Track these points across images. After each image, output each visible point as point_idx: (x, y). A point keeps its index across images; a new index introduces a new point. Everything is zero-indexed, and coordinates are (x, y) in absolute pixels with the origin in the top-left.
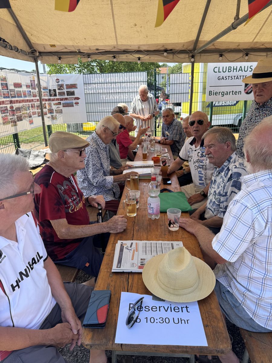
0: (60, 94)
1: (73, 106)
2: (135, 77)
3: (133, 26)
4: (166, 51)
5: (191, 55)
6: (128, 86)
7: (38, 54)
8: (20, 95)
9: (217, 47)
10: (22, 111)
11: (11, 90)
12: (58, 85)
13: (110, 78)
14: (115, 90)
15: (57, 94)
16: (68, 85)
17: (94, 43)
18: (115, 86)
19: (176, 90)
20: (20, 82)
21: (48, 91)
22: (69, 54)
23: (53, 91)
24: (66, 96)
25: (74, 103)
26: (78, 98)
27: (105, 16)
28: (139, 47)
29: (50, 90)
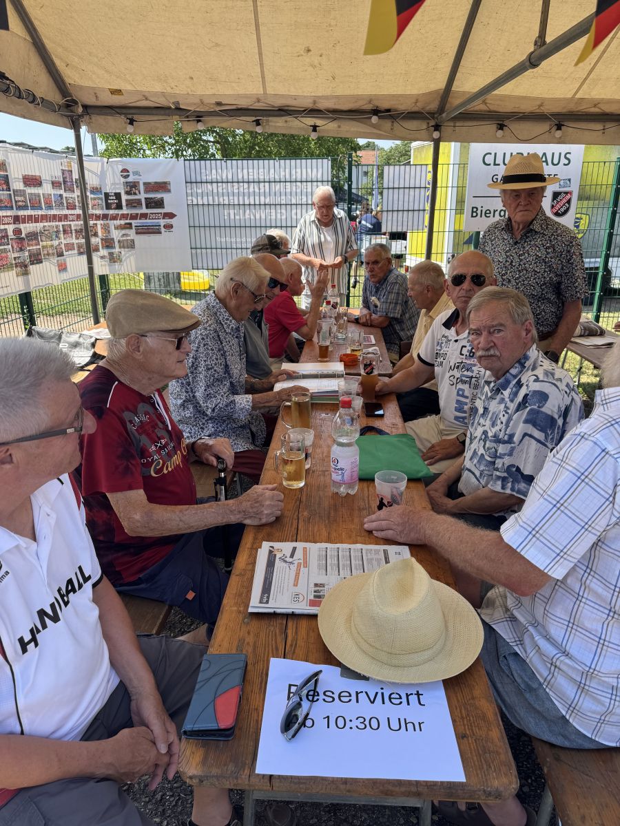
0: (130, 204)
1: (160, 233)
2: (304, 171)
3: (302, 52)
4: (376, 112)
5: (432, 123)
6: (288, 190)
7: (80, 110)
8: (38, 205)
9: (492, 108)
10: (42, 241)
11: (17, 191)
12: (127, 183)
13: (245, 171)
14: (257, 198)
15: (124, 203)
16: (149, 183)
17: (212, 88)
18: (257, 190)
19: (396, 202)
20: (37, 174)
21: (103, 196)
22: (154, 112)
23: (114, 198)
24: (144, 210)
25: (162, 225)
26: (171, 216)
27: (239, 28)
28: (315, 102)
29: (107, 195)
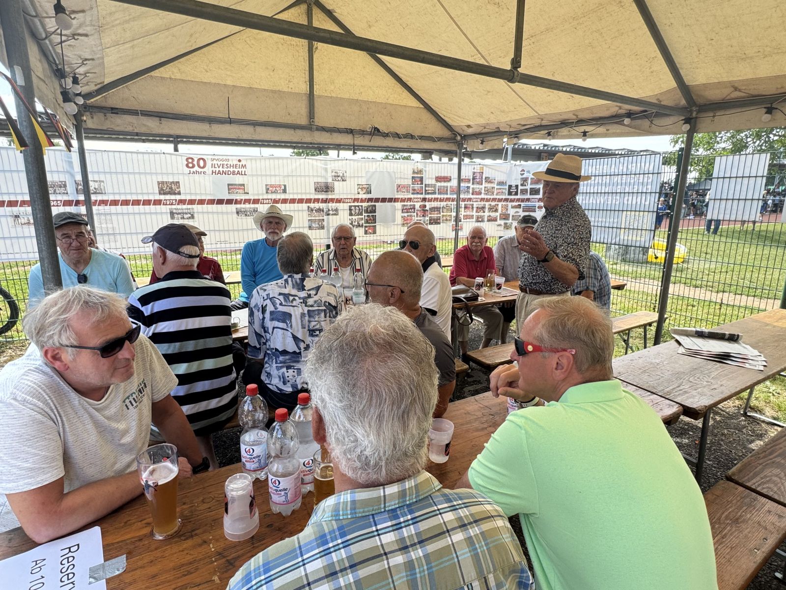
0: (522, 192)
6: (624, 181)
8: (445, 192)
10: (443, 212)
11: (429, 184)
12: (522, 178)
14: (600, 188)
15: (519, 191)
17: (507, 117)
18: (600, 182)
20: (449, 175)
21: (507, 187)
22: (493, 135)
23: (515, 188)
24: (528, 196)
25: (538, 206)
29: (510, 187)
